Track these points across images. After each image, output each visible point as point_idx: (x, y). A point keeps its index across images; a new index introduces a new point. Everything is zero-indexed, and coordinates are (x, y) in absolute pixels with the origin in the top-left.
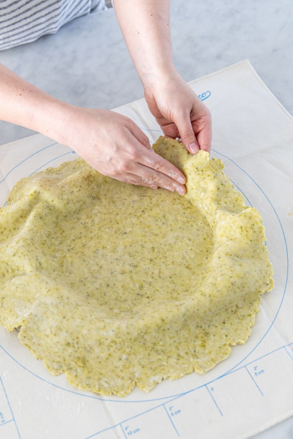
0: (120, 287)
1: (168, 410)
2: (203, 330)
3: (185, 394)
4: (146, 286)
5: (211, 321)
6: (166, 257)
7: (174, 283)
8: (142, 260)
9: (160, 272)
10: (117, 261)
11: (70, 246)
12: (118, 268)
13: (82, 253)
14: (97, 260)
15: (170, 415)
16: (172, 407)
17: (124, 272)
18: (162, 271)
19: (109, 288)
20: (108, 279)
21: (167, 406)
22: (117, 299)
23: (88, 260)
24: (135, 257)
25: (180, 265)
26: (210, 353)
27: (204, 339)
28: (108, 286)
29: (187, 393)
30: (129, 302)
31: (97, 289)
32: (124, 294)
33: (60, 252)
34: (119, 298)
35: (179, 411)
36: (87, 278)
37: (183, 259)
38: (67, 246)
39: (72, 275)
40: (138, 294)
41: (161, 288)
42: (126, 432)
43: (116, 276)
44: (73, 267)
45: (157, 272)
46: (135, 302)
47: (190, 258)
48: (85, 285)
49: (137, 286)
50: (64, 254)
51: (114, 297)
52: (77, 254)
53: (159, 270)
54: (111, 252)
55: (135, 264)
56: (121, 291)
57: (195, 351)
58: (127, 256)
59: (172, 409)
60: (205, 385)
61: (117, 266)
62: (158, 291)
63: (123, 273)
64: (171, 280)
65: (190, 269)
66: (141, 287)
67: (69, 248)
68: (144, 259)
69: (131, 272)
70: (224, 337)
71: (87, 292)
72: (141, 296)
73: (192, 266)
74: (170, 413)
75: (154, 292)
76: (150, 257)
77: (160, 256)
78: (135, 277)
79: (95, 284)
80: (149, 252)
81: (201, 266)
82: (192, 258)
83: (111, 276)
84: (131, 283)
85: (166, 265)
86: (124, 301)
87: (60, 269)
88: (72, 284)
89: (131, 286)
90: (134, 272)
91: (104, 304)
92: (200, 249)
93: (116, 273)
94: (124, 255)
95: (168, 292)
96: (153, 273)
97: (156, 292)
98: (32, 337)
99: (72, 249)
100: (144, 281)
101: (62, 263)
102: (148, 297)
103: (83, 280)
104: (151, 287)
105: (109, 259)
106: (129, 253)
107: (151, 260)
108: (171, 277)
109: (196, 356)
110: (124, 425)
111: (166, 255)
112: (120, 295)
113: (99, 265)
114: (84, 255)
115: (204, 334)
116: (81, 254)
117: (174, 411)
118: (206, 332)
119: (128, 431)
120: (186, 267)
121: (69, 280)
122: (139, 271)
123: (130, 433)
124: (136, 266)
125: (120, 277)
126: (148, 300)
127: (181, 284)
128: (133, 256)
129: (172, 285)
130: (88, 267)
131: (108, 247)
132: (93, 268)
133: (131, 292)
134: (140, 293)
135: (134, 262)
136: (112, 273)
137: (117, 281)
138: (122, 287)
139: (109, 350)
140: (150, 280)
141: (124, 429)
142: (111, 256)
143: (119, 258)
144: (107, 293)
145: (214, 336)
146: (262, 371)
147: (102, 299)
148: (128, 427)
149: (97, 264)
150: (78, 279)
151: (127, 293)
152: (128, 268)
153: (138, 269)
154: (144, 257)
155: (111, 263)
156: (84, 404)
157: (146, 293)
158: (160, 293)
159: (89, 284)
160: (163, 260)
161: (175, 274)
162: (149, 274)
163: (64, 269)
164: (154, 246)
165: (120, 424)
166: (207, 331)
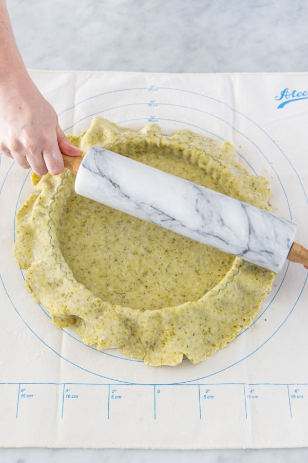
0: (126, 267)
1: (111, 391)
2: (173, 329)
3: (132, 384)
4: (150, 274)
5: (184, 325)
6: (181, 253)
7: (177, 282)
8: (158, 248)
9: (169, 266)
10: (135, 239)
11: (98, 208)
12: (133, 247)
13: (107, 219)
14: (117, 231)
15: (110, 397)
16: (116, 390)
17: (137, 253)
18: (171, 265)
19: (116, 262)
20: (118, 253)
21: (112, 387)
22: (118, 276)
23: (109, 228)
24: (153, 242)
25: (191, 267)
26: (164, 352)
27: (168, 337)
28: (116, 260)
29: (135, 384)
30: (127, 284)
31: (105, 259)
32: (126, 274)
33: (87, 211)
34: (120, 275)
35: (120, 397)
36: (101, 245)
37: (197, 262)
38: (95, 207)
39: (89, 237)
40: (139, 279)
41: (163, 282)
42: (66, 393)
43: (127, 254)
44: (93, 230)
45: (166, 265)
46: (132, 286)
47: (204, 264)
48: (95, 251)
49: (142, 271)
50: (89, 214)
51: (116, 273)
52: (101, 218)
53: (168, 263)
54: (133, 228)
55: (150, 249)
56: (125, 270)
57: (155, 344)
58: (146, 239)
59: (115, 392)
60: (155, 385)
61: (132, 245)
62: (158, 283)
63: (135, 253)
64: (175, 278)
65: (198, 274)
66: (145, 274)
67: (97, 210)
68: (160, 247)
69: (143, 255)
70: (185, 346)
71: (94, 259)
72: (141, 283)
73: (201, 272)
74: (111, 394)
75: (155, 283)
76: (167, 247)
77: (177, 250)
78: (144, 261)
79: (106, 254)
80: (168, 243)
81: (210, 275)
82: (205, 265)
83: (123, 252)
84: (138, 266)
85: (178, 262)
86: (124, 281)
87: (80, 227)
88: (84, 245)
89: (137, 269)
90: (145, 256)
91: (104, 277)
92: (218, 258)
93: (128, 251)
94: (144, 236)
95: (166, 289)
96: (162, 264)
97: (157, 284)
98: (35, 281)
99: (99, 212)
100: (150, 269)
101: (84, 222)
102: (146, 287)
103: (96, 245)
104: (154, 277)
105: (129, 234)
106: (150, 236)
107: (167, 251)
108: (176, 275)
109: (153, 348)
110: (67, 387)
111: (182, 251)
112: (123, 274)
113: (117, 236)
114: (108, 222)
115: (171, 333)
116: (105, 220)
117: (115, 394)
118: (173, 332)
119: (68, 393)
120: (196, 271)
121: (84, 241)
122: (150, 257)
123: (68, 396)
124: (149, 252)
125: (130, 256)
126: (145, 289)
127: (183, 286)
128: (152, 241)
129: (173, 284)
130: (105, 235)
131: (133, 223)
132: (109, 238)
133: (134, 274)
134: (141, 279)
135: (150, 247)
136: (125, 250)
137: (126, 258)
138: (128, 267)
139: (91, 307)
140: (157, 270)
141: (65, 390)
142: (132, 232)
143: (138, 237)
144: (112, 267)
145: (178, 340)
146: (212, 397)
147: (105, 270)
148: (70, 390)
149: (115, 236)
150: (92, 243)
151: (130, 274)
152: (141, 250)
153: (150, 255)
154: (161, 246)
155: (129, 239)
156: (42, 353)
157: (147, 282)
158: (159, 287)
159: (99, 252)
160: (177, 255)
161: (182, 274)
162: (158, 265)
163: (85, 228)
164: (176, 239)
165: (64, 384)
166: (175, 332)
